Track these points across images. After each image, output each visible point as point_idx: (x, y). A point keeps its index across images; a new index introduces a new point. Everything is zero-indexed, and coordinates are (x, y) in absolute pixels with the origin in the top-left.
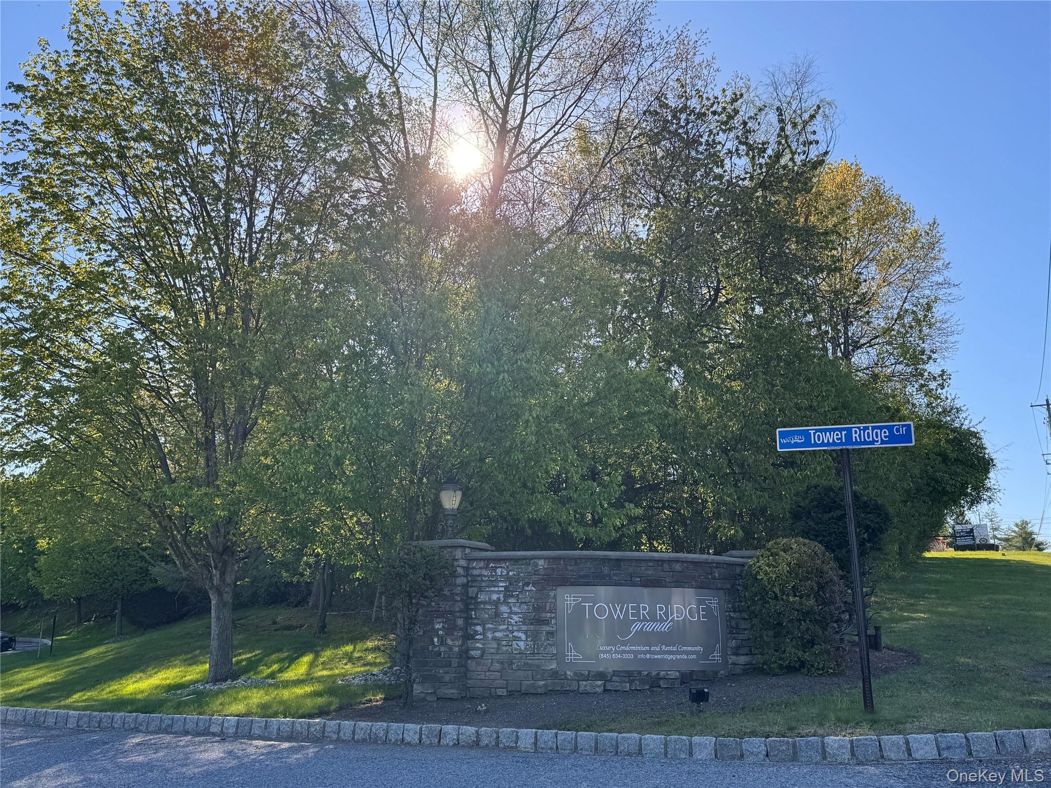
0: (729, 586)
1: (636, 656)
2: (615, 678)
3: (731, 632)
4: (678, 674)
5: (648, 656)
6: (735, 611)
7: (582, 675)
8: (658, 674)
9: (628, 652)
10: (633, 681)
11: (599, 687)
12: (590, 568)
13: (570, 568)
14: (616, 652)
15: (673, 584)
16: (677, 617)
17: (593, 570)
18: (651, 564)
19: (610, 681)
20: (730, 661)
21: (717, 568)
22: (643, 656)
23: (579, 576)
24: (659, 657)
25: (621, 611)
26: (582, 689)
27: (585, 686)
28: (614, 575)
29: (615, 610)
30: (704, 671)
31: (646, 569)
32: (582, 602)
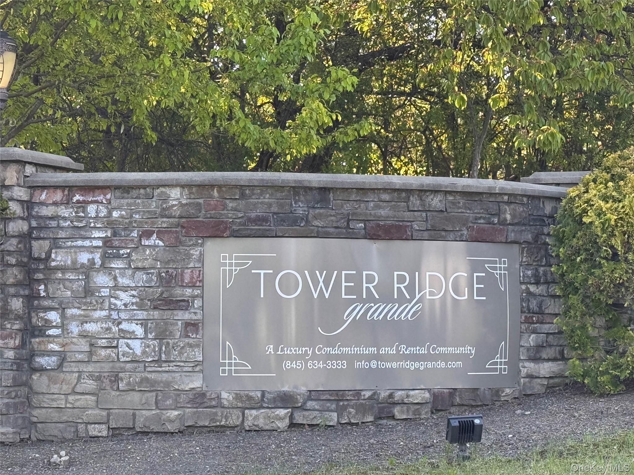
0: (529, 237)
1: (351, 364)
2: (310, 404)
3: (528, 321)
4: (427, 395)
5: (374, 364)
6: (537, 283)
7: (250, 398)
8: (391, 396)
9: (337, 357)
10: (345, 408)
11: (281, 419)
12: (270, 205)
13: (231, 204)
14: (314, 357)
15: (426, 234)
16: (431, 294)
17: (275, 209)
18: (385, 197)
19: (303, 408)
20: (524, 372)
21: (509, 203)
22: (363, 364)
23: (250, 220)
24: (395, 365)
25: (326, 283)
26: (248, 424)
27: (256, 418)
28: (315, 217)
29: (316, 283)
30: (476, 390)
31: (377, 207)
32: (252, 267)
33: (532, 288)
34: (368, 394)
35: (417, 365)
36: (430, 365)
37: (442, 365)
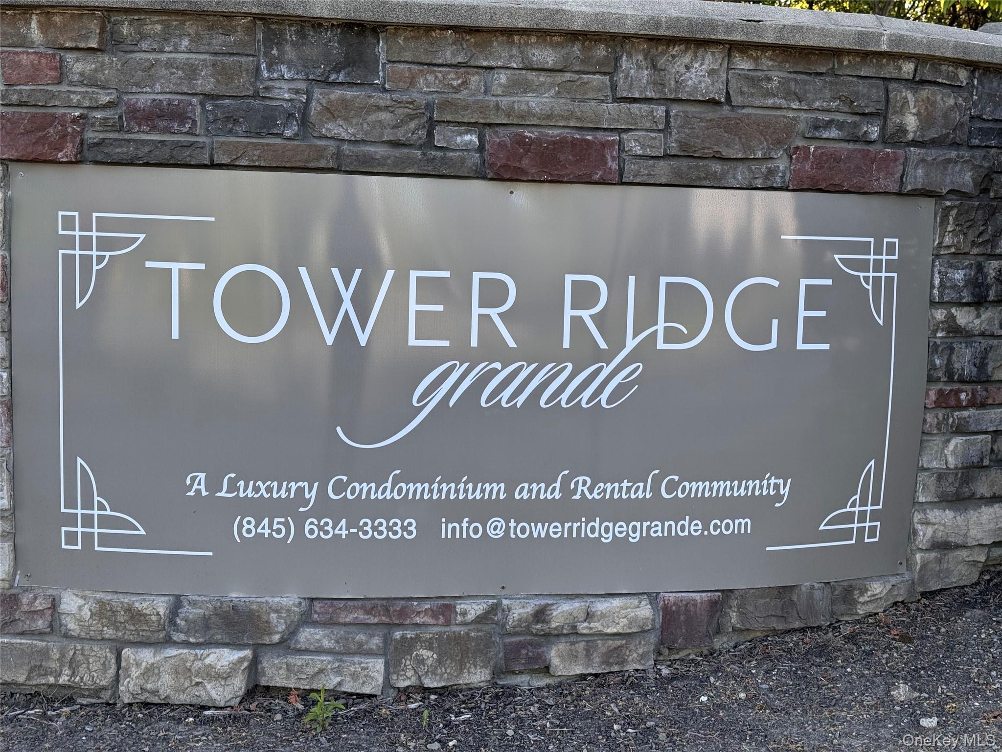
1: (428, 529)
2: (307, 635)
3: (944, 402)
4: (645, 611)
5: (496, 528)
6: (979, 302)
7: (136, 616)
8: (540, 615)
9: (388, 509)
10: (407, 646)
11: (223, 677)
14: (324, 508)
16: (671, 335)
22: (466, 528)
24: (556, 530)
25: (362, 304)
26: (129, 688)
27: (151, 671)
29: (332, 304)
32: (146, 252)
33: (964, 317)
34: (474, 609)
35: (620, 529)
36: (658, 530)
37: (694, 528)
